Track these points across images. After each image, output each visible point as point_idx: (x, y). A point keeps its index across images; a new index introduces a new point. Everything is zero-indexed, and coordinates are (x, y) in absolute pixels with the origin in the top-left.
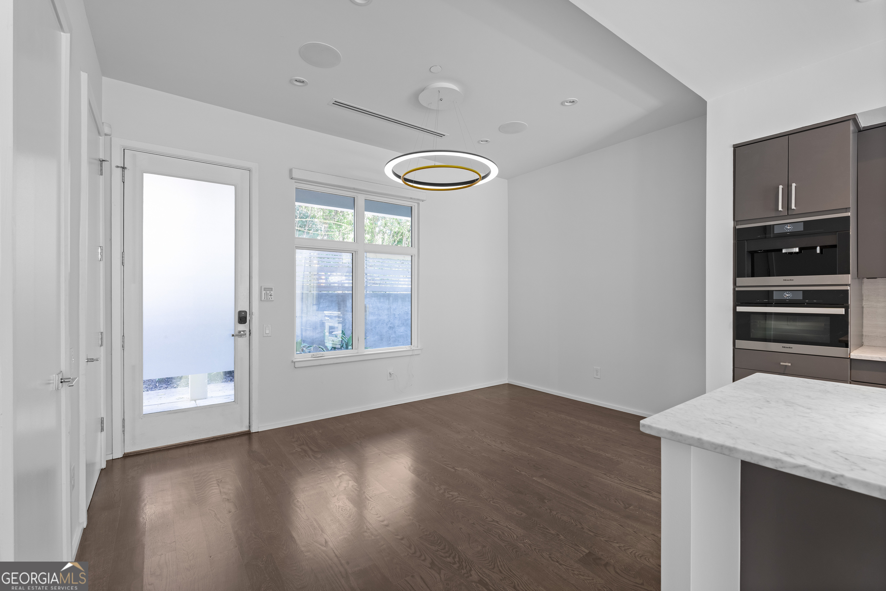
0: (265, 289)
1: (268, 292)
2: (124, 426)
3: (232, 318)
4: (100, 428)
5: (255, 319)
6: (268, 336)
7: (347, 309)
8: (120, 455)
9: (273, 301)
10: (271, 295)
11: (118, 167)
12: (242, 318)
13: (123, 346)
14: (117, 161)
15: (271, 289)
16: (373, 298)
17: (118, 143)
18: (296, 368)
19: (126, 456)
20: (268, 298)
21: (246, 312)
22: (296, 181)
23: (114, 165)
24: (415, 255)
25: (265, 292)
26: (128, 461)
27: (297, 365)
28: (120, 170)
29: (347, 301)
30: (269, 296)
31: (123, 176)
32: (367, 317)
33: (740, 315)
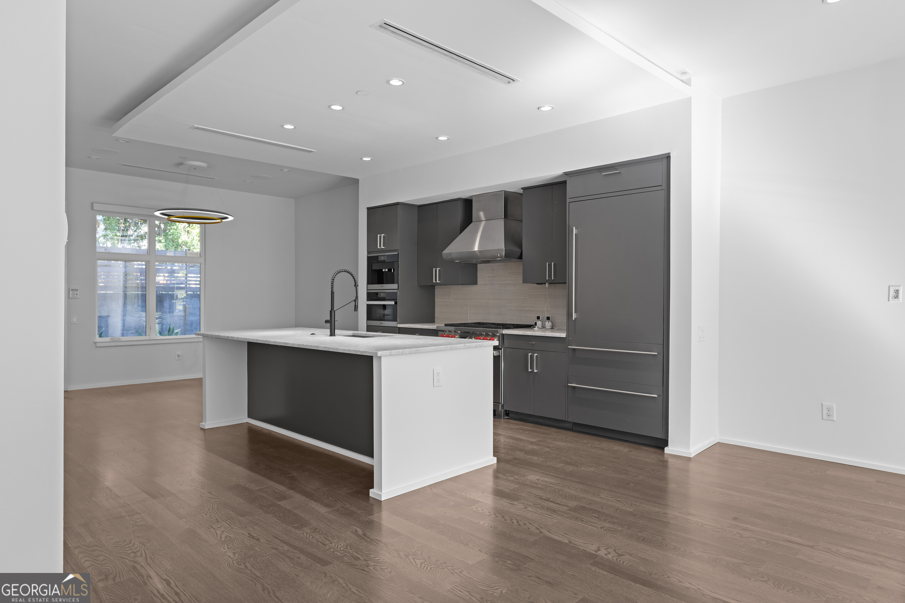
0: (72, 290)
1: (75, 292)
6: (74, 324)
7: (164, 309)
9: (78, 298)
10: (77, 294)
15: (77, 290)
16: (194, 299)
18: (97, 347)
20: (75, 296)
22: (96, 211)
24: (202, 263)
25: (72, 292)
27: (98, 345)
29: (164, 302)
30: (75, 295)
32: (187, 318)
33: (369, 306)
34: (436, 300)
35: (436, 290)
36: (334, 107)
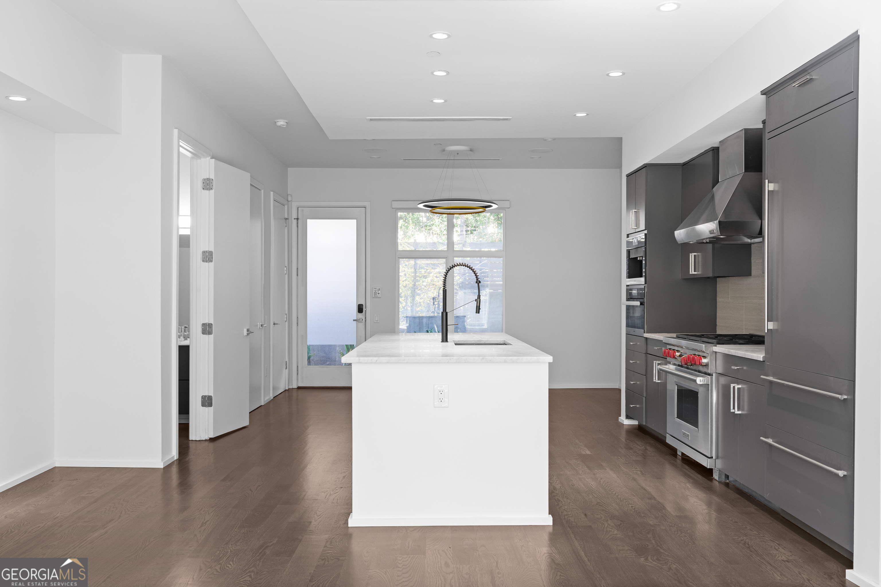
0: (374, 289)
1: (377, 291)
2: (298, 370)
3: (355, 309)
4: (285, 368)
5: (368, 309)
6: (377, 323)
8: (295, 387)
9: (380, 297)
10: (379, 294)
11: (295, 219)
12: (360, 309)
13: (298, 324)
14: (294, 216)
15: (379, 289)
17: (295, 205)
19: (299, 388)
20: (377, 296)
21: (362, 305)
23: (293, 218)
25: (375, 291)
26: (300, 391)
28: (296, 220)
31: (298, 224)
33: (628, 308)
34: (719, 300)
35: (718, 285)
36: (437, 73)
